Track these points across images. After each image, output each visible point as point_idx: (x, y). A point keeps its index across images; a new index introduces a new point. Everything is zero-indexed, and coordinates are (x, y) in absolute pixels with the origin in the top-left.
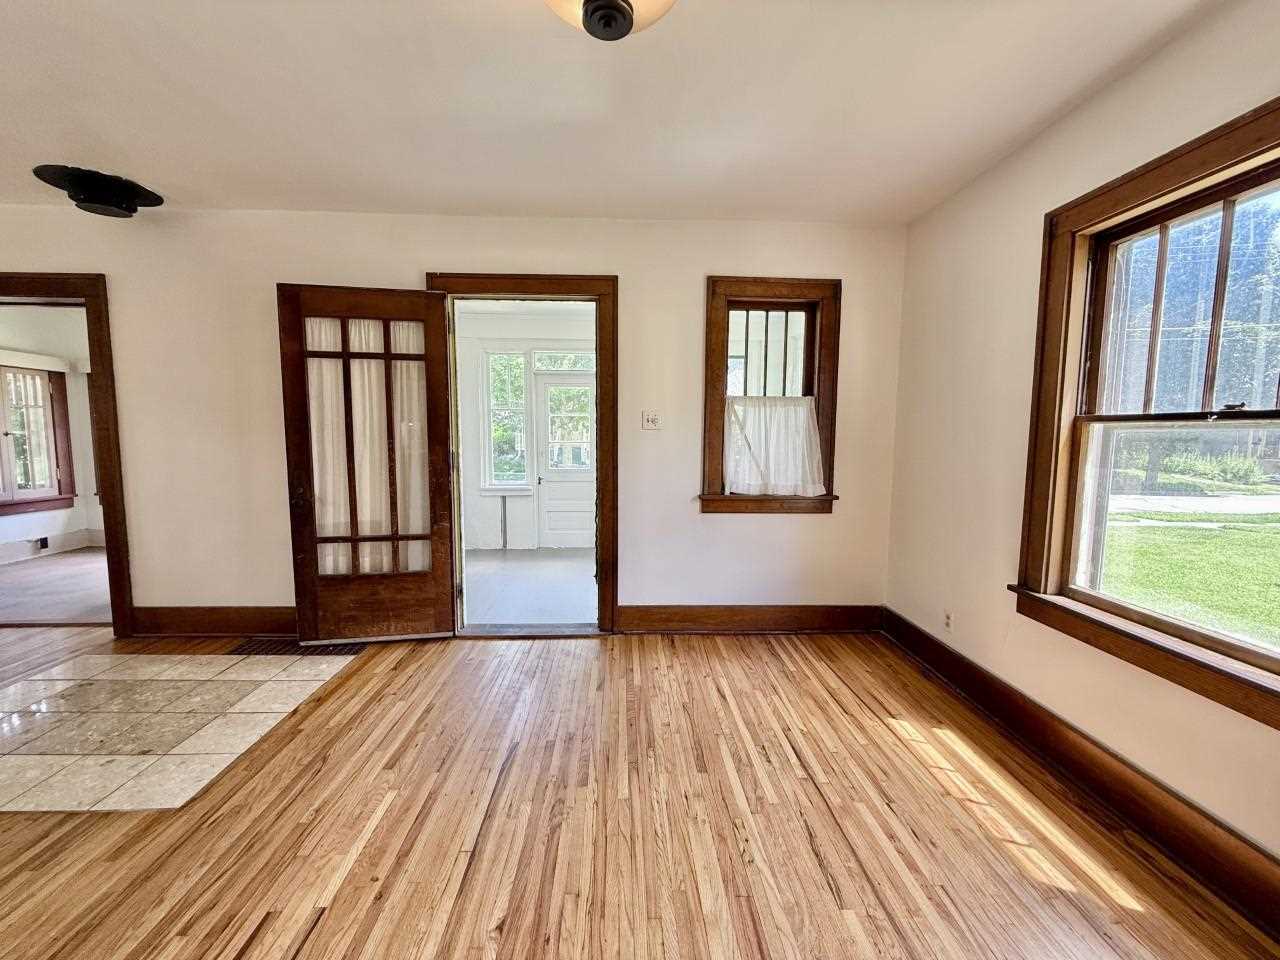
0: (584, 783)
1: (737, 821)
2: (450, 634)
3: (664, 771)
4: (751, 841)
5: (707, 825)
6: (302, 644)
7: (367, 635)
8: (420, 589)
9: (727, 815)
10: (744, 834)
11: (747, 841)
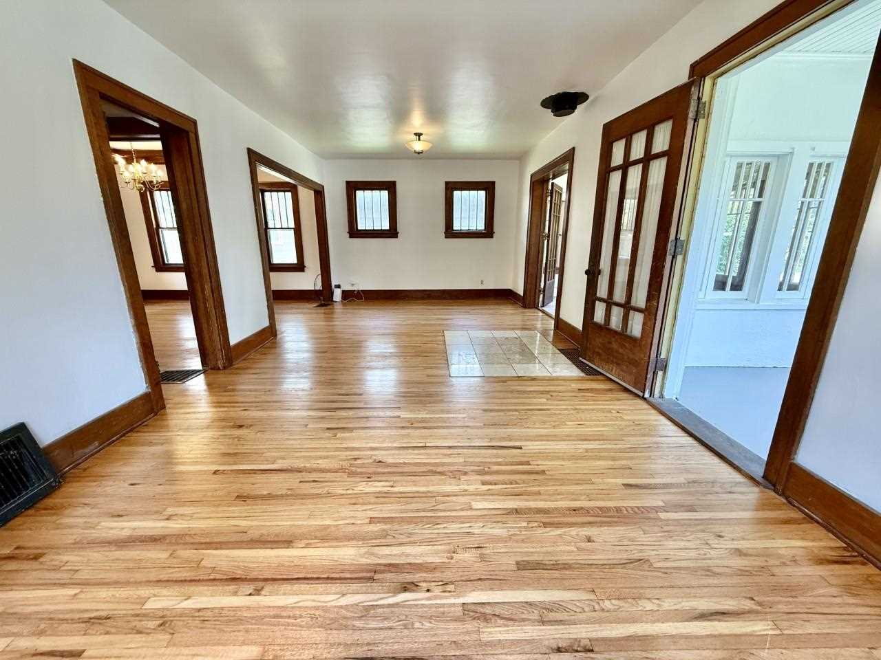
0: (484, 483)
1: (451, 587)
2: (641, 394)
3: (510, 533)
4: (428, 594)
5: (447, 561)
6: (580, 359)
7: (603, 369)
8: (631, 350)
9: (458, 579)
10: (437, 591)
11: (428, 591)
